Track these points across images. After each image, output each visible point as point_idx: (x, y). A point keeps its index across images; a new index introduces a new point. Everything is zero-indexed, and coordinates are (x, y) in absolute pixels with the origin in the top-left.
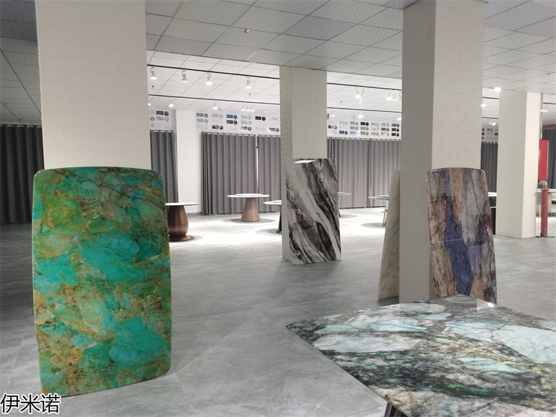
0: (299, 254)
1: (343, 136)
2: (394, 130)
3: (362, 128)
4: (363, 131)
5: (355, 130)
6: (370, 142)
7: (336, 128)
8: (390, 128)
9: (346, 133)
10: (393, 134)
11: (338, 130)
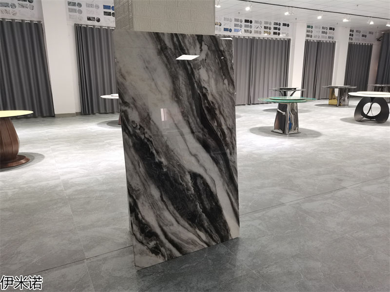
0: (152, 244)
1: (227, 33)
2: (275, 28)
3: (246, 26)
4: (246, 29)
5: (239, 28)
6: (253, 40)
7: (220, 25)
8: (272, 26)
9: (230, 30)
10: (275, 33)
11: (222, 27)
